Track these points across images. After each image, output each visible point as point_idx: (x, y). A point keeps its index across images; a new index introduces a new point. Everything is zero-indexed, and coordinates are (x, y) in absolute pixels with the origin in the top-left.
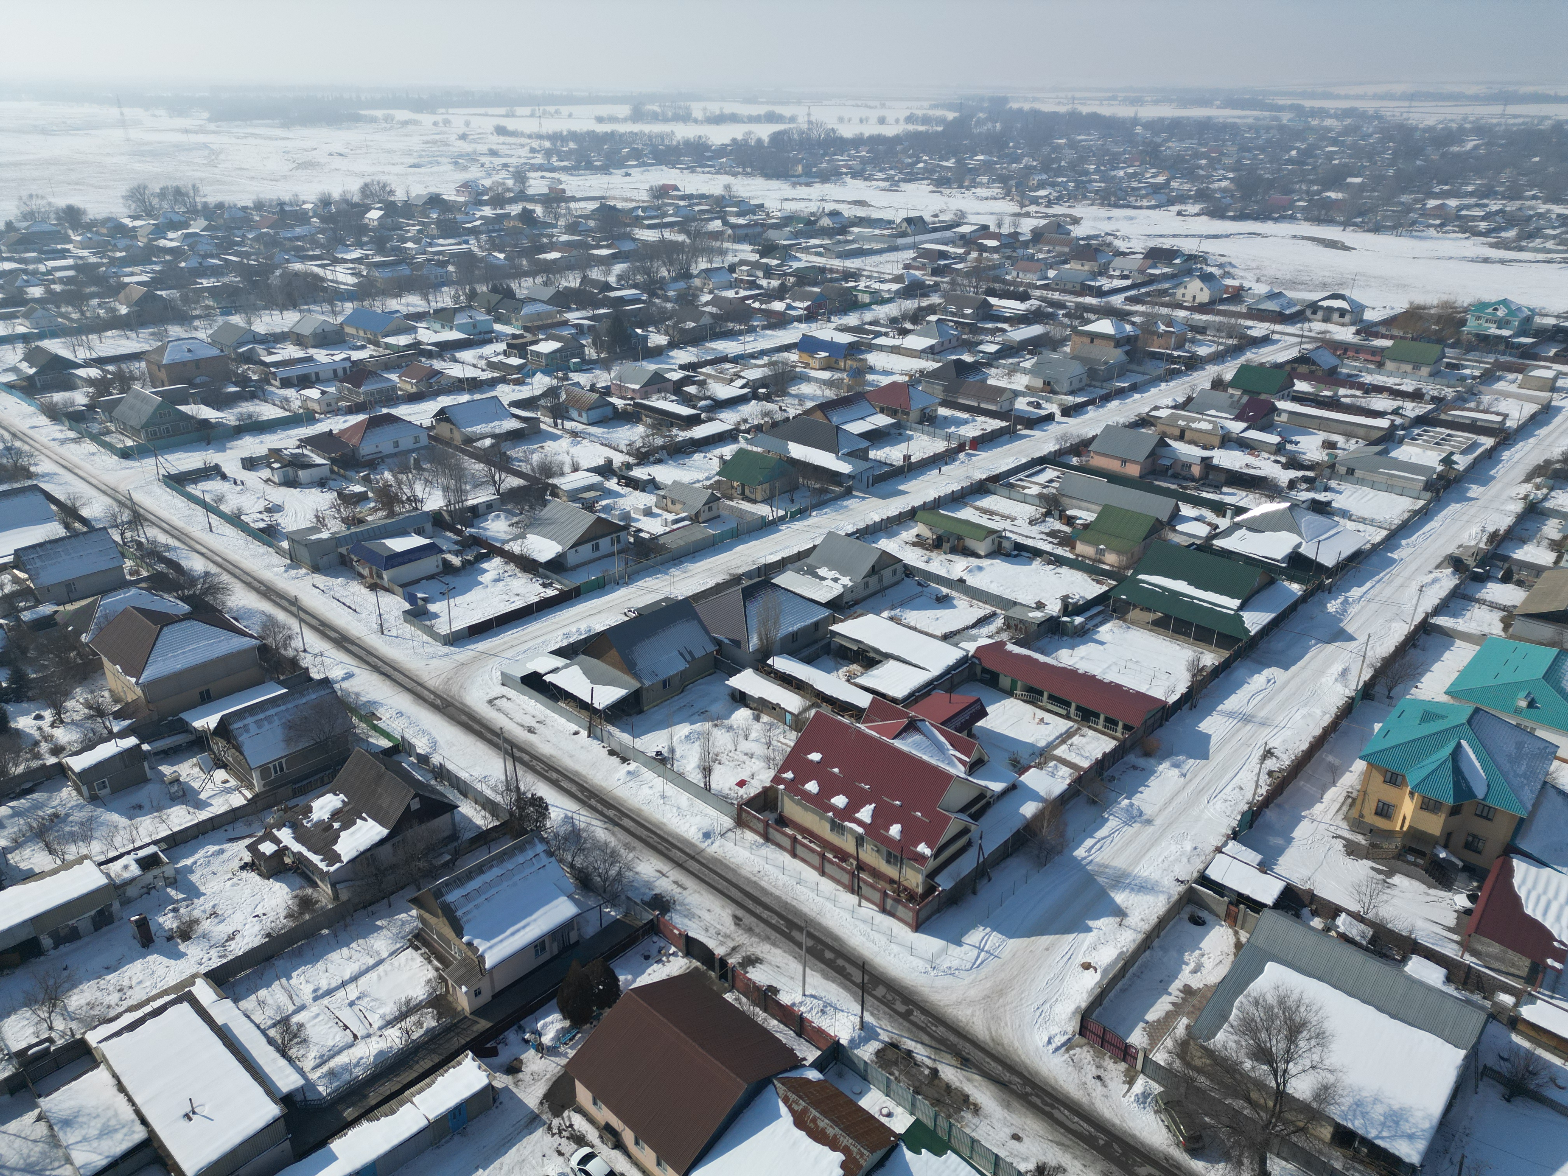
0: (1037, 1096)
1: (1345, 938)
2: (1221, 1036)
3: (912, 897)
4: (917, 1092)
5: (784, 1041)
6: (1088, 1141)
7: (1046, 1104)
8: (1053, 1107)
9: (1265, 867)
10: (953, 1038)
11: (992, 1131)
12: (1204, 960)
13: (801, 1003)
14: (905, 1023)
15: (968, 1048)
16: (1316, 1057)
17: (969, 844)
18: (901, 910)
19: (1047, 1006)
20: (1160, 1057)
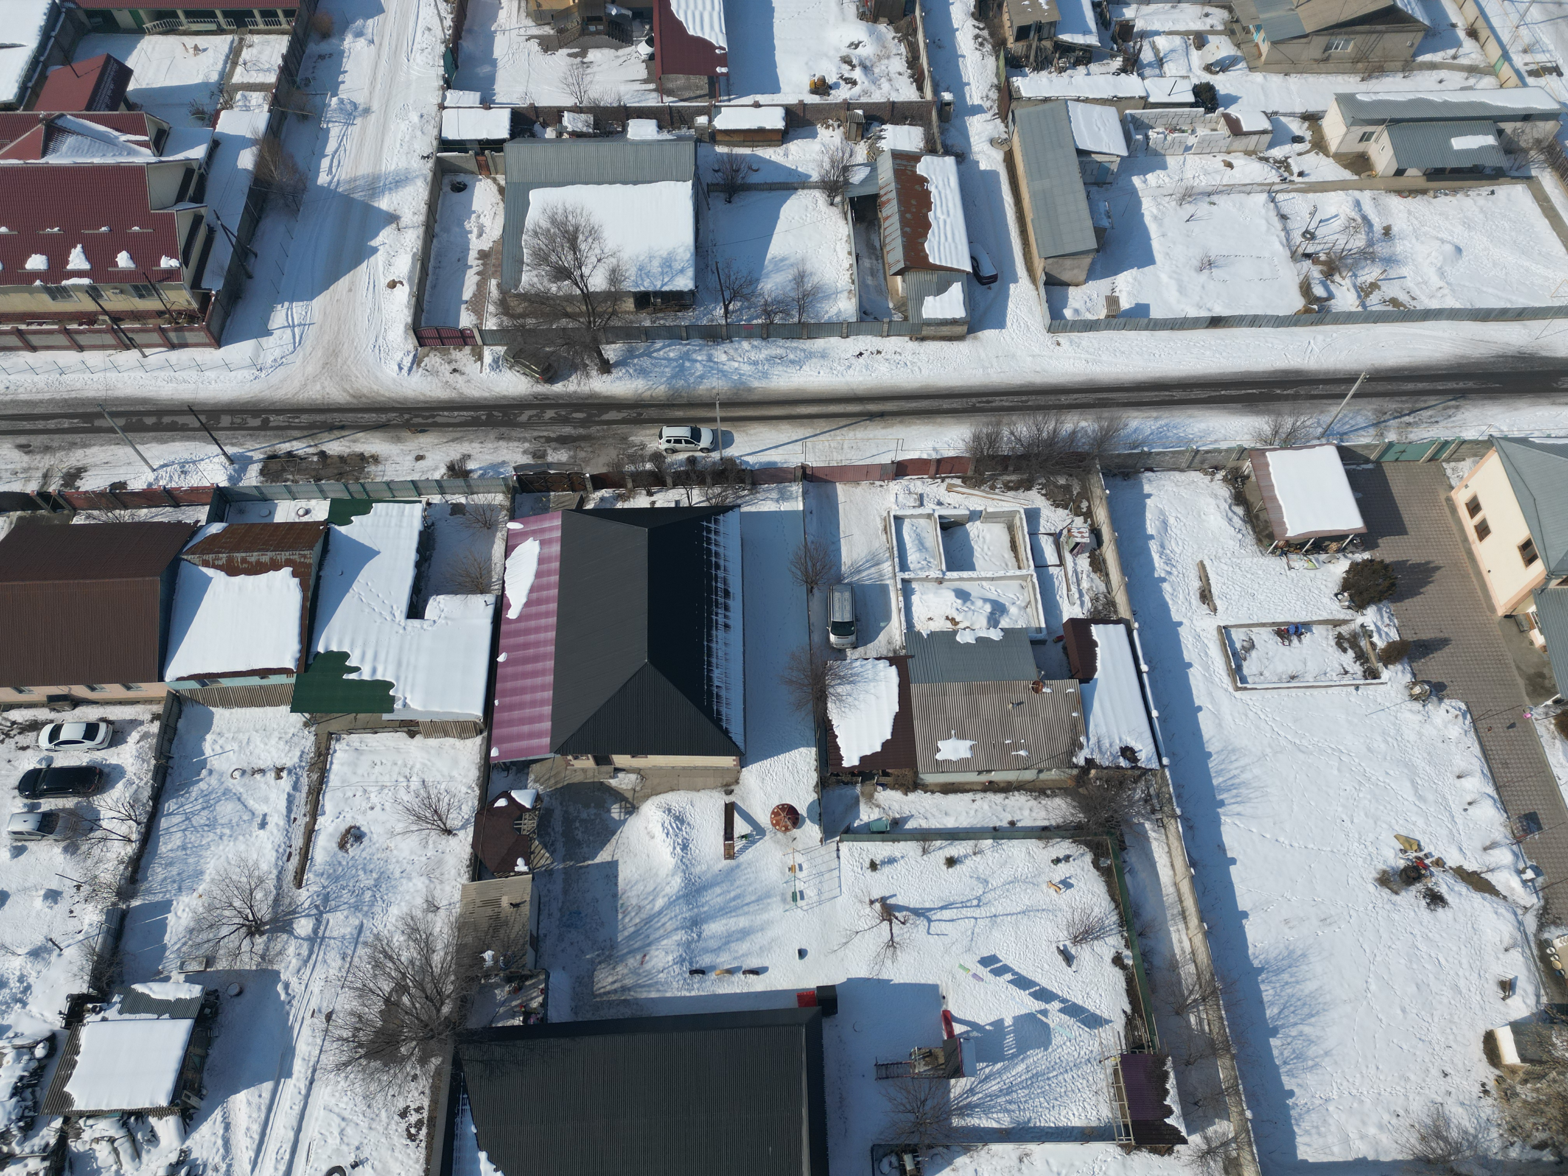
0: (416, 416)
1: (577, 135)
2: (525, 278)
3: (191, 317)
4: (318, 479)
5: (166, 520)
6: (474, 424)
7: (427, 418)
8: (434, 416)
9: (487, 103)
10: (319, 418)
11: (398, 467)
12: (482, 220)
13: (156, 479)
14: (268, 433)
15: (337, 417)
16: (598, 251)
17: (211, 231)
18: (190, 337)
19: (381, 340)
20: (491, 324)
